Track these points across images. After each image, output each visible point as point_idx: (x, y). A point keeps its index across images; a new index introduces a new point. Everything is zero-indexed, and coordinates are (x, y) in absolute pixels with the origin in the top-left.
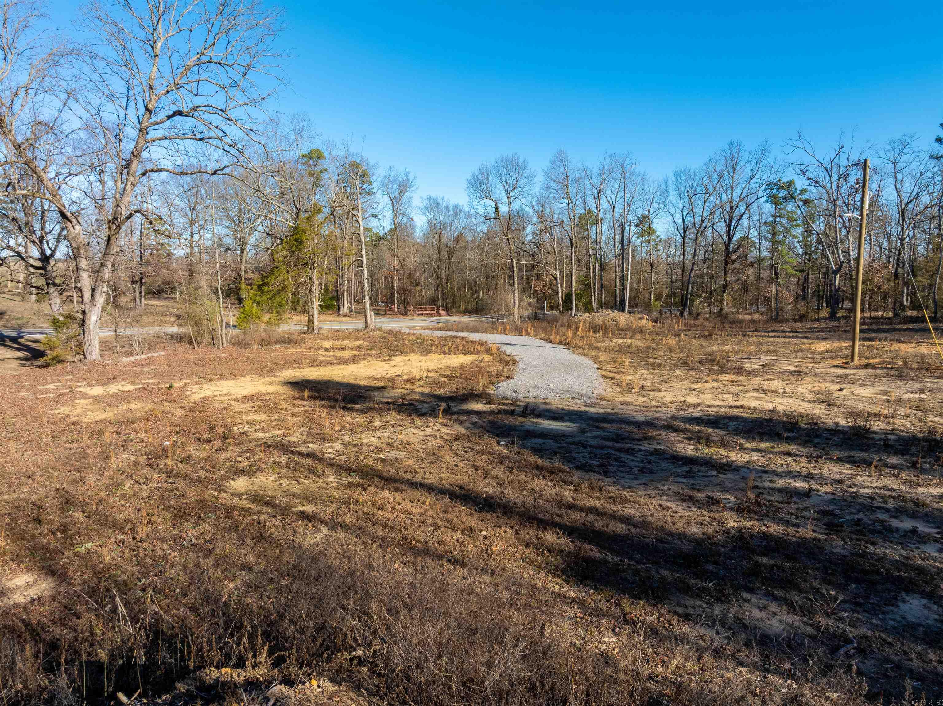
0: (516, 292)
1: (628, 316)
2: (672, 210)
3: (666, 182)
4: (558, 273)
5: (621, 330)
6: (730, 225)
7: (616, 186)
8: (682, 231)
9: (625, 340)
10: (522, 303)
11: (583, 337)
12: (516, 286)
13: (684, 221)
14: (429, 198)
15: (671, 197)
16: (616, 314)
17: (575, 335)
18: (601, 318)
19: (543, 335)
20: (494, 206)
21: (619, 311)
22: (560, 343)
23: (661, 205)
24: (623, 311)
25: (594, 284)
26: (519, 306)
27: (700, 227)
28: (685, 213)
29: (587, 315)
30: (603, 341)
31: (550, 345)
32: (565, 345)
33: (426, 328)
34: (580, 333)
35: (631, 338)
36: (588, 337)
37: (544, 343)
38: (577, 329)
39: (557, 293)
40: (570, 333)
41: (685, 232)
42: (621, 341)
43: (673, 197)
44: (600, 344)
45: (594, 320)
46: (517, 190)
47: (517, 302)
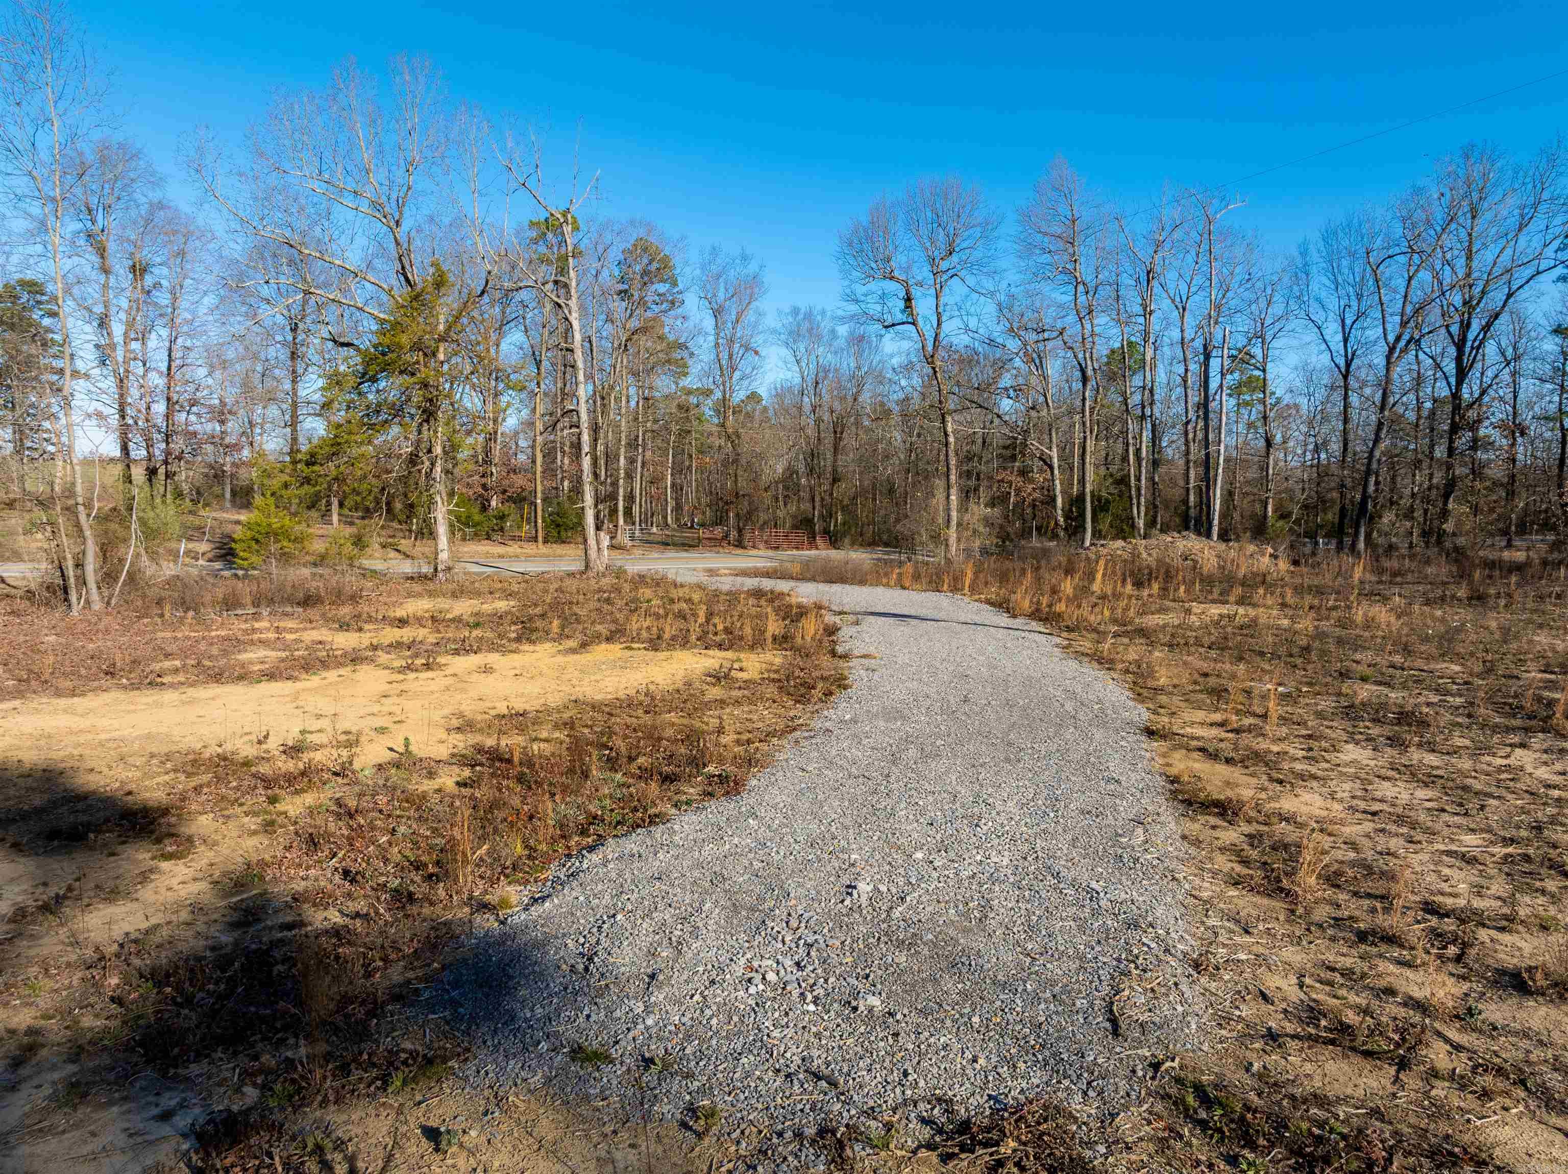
0: (954, 491)
1: (1222, 546)
2: (1319, 317)
3: (1304, 254)
4: (1054, 454)
5: (1208, 581)
6: (1464, 340)
7: (1190, 259)
8: (1342, 362)
9: (1224, 610)
10: (967, 517)
11: (1103, 597)
12: (953, 478)
13: (1346, 340)
14: (795, 311)
15: (1314, 287)
16: (1189, 543)
17: (1084, 590)
18: (1154, 553)
19: (993, 591)
20: (902, 294)
21: (1199, 534)
22: (1036, 615)
23: (1293, 305)
24: (1209, 536)
25: (1138, 479)
26: (959, 524)
27: (1398, 339)
28: (1348, 322)
29: (1120, 543)
30: (1163, 610)
31: (1004, 620)
32: (1045, 620)
33: (744, 573)
34: (1096, 587)
35: (1241, 602)
36: (1117, 596)
37: (989, 615)
38: (1090, 576)
39: (1054, 499)
40: (1068, 587)
41: (1348, 365)
42: (1215, 611)
43: (1320, 284)
44: (1153, 620)
45: (1135, 555)
46: (955, 258)
47: (954, 514)
